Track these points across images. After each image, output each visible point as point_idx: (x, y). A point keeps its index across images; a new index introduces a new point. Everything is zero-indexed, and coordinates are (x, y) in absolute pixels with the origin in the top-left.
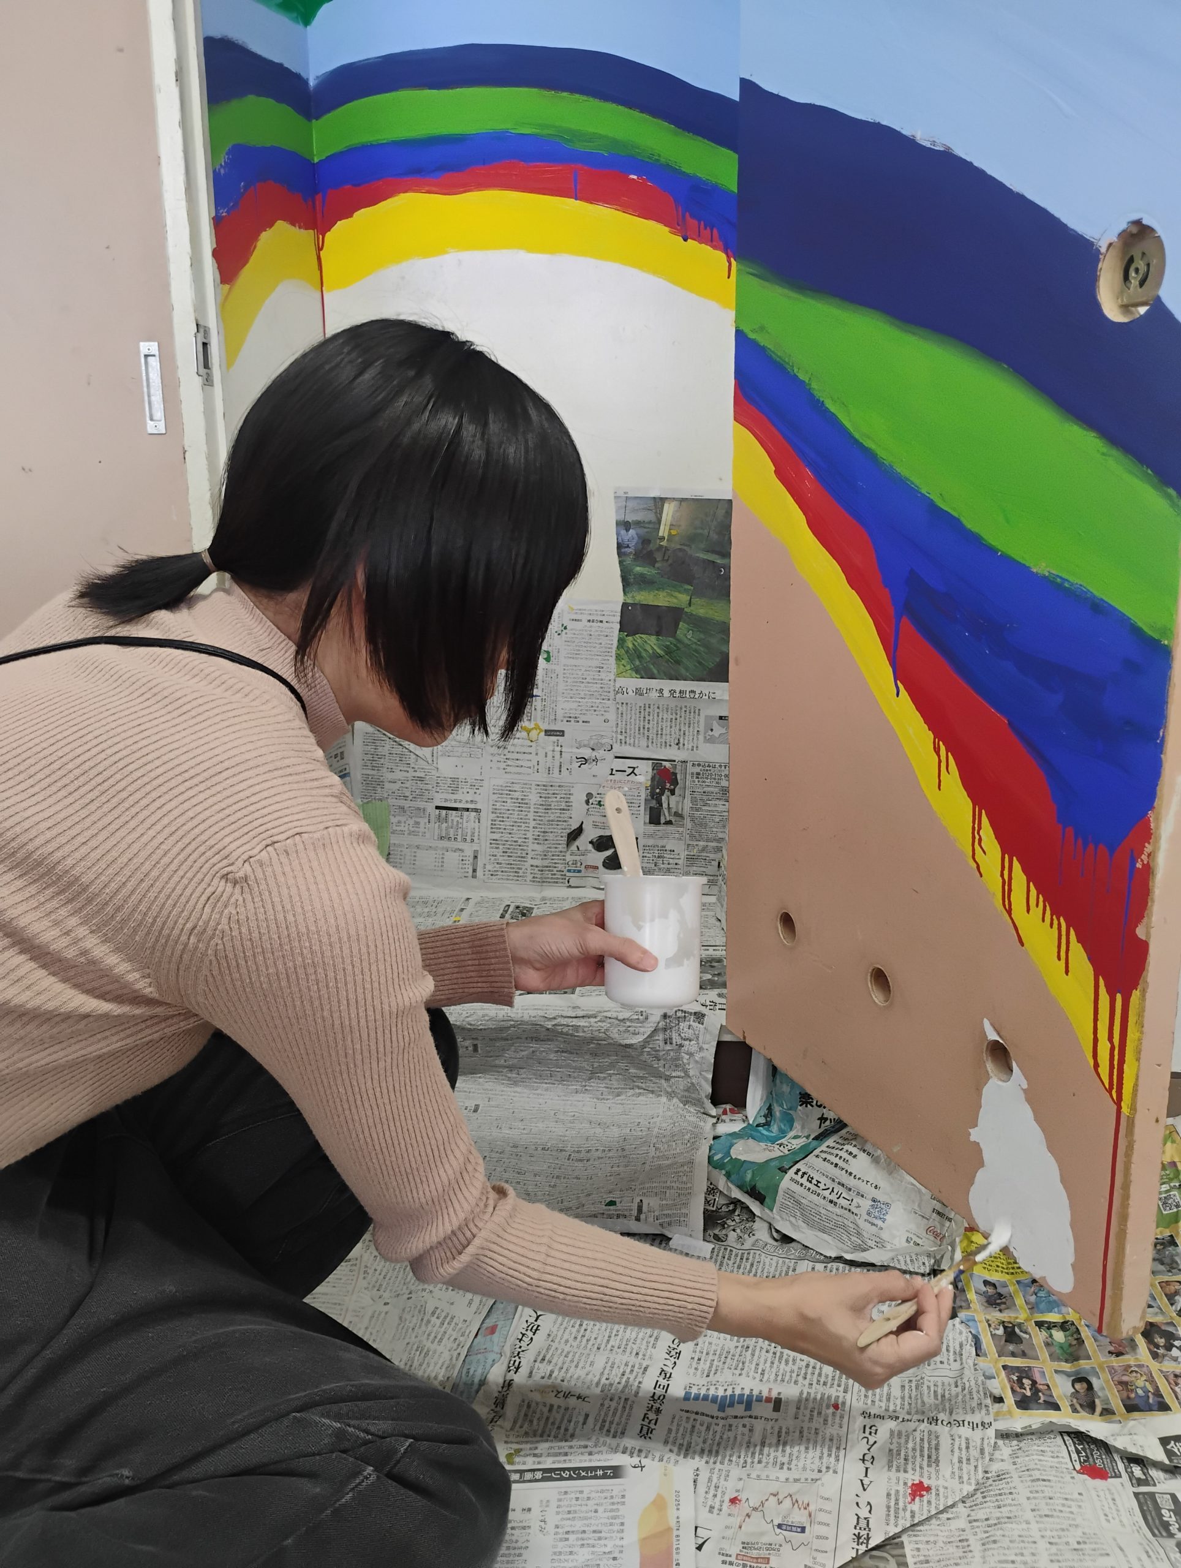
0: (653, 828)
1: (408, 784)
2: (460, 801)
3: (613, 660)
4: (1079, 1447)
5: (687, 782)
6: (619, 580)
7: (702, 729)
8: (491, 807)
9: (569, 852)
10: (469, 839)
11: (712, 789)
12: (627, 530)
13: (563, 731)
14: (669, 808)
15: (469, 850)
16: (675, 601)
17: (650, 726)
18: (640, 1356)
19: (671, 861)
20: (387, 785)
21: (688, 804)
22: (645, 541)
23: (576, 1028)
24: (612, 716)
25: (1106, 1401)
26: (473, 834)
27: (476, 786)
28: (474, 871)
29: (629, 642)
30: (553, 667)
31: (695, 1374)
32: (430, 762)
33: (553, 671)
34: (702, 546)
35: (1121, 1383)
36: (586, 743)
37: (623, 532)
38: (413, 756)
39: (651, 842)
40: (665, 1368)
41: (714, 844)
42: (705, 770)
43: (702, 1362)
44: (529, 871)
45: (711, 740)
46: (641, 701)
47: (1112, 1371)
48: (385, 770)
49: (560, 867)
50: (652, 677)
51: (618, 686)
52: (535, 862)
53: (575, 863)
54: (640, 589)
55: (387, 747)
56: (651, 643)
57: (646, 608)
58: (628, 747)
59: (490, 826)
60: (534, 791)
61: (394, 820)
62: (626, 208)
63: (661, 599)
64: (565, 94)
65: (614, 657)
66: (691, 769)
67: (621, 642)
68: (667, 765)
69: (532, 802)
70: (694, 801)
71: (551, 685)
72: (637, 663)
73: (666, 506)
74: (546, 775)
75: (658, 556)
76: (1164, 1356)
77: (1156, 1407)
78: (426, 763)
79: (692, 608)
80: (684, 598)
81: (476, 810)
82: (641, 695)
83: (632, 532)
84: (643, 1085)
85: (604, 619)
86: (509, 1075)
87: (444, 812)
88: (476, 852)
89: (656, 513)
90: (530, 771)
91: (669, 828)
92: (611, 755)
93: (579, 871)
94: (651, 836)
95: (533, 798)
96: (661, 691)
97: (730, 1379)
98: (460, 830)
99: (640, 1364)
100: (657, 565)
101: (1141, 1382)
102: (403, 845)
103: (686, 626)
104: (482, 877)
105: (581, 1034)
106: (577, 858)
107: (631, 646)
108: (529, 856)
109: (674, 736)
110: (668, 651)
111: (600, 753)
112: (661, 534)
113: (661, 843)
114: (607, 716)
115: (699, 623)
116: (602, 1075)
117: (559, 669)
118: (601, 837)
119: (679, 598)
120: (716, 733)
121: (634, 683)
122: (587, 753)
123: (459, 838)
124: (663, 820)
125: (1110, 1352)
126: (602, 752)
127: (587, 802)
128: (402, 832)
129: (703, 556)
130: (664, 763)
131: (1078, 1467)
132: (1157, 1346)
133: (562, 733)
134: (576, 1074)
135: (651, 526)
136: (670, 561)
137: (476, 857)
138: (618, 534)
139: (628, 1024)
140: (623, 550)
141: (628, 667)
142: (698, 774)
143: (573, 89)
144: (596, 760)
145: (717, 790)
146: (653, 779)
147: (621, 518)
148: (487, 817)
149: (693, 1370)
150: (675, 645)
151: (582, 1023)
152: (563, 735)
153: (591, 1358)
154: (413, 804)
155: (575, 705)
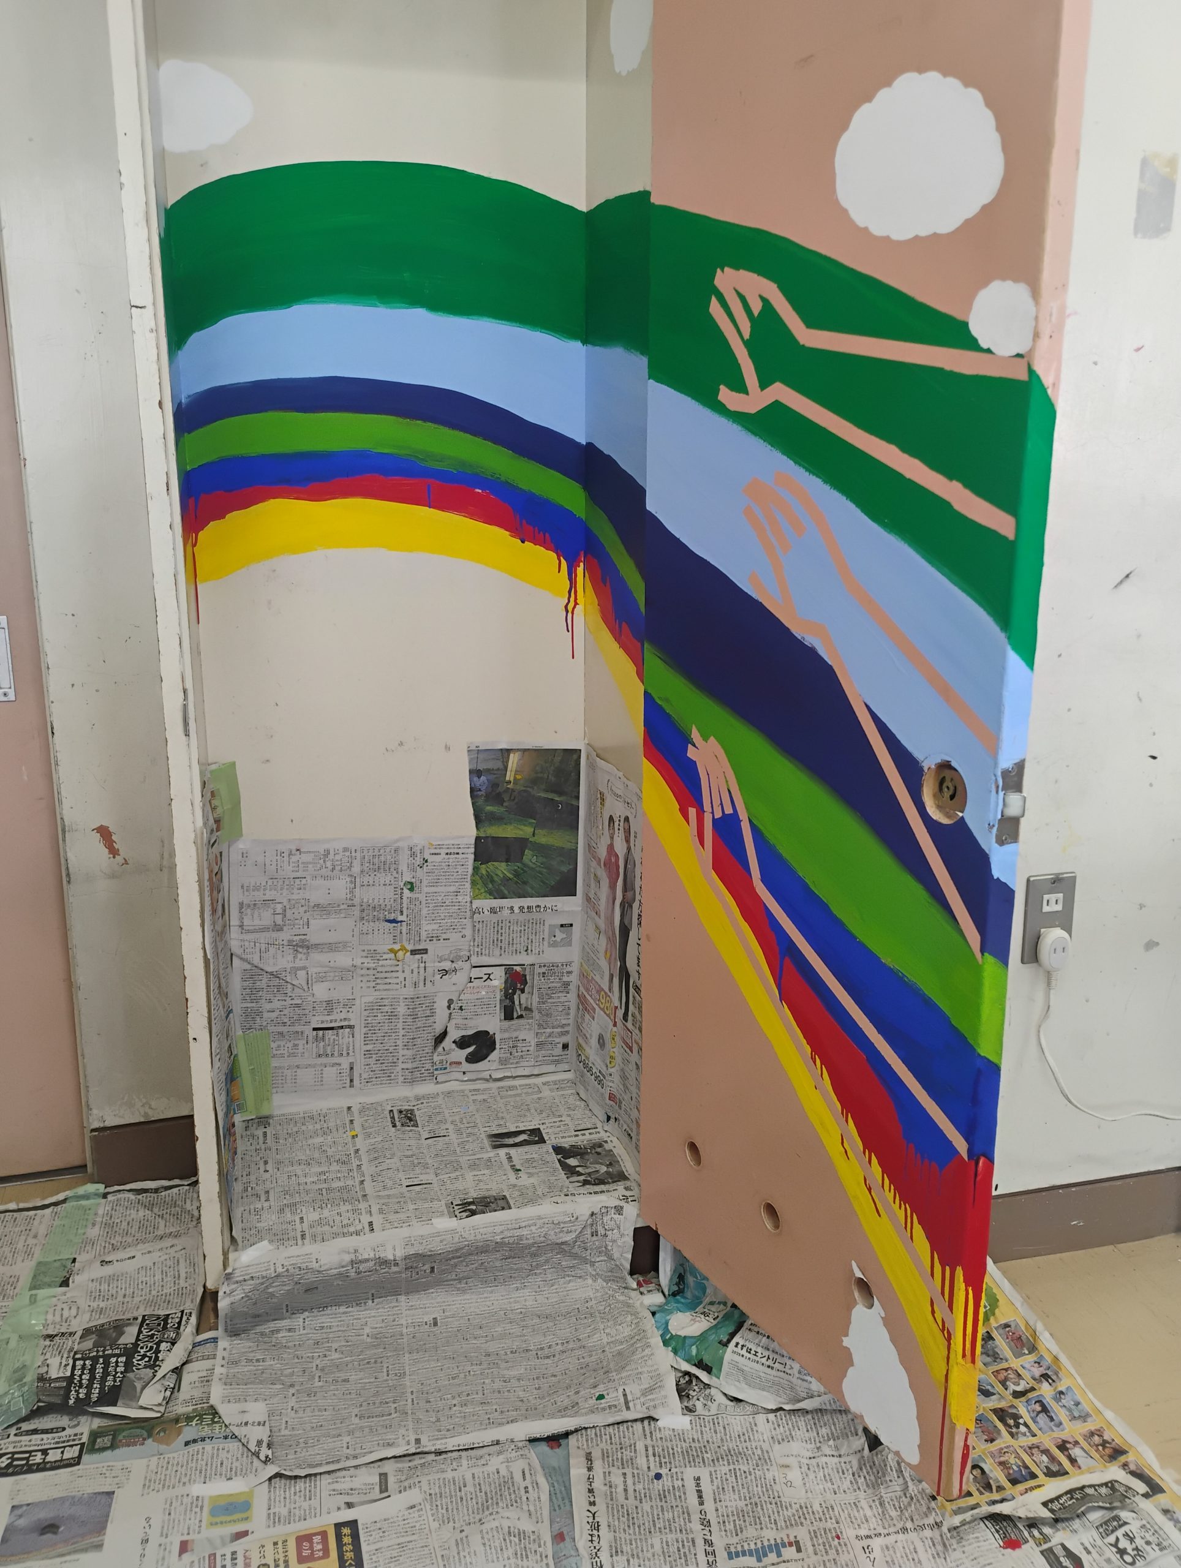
0: (507, 1023)
1: (286, 1012)
2: (336, 1021)
3: (468, 885)
4: (997, 1528)
5: (535, 981)
6: (472, 817)
7: (546, 936)
8: (363, 1022)
9: (436, 1054)
10: (345, 1053)
11: (555, 985)
12: (479, 777)
13: (427, 950)
14: (520, 1004)
15: (345, 1063)
16: (521, 832)
17: (503, 938)
18: (684, 1532)
19: (524, 1049)
20: (266, 1015)
21: (535, 999)
22: (495, 785)
23: (520, 1238)
24: (468, 932)
25: (997, 1481)
26: (348, 1049)
27: (349, 1004)
28: (351, 1081)
29: (483, 869)
30: (417, 895)
31: (726, 1535)
32: (306, 989)
33: (417, 899)
34: (543, 787)
35: (1001, 1464)
36: (446, 957)
37: (476, 779)
38: (289, 986)
39: (506, 1035)
40: (706, 1537)
41: (559, 1030)
42: (550, 969)
43: (727, 1523)
44: (400, 1074)
45: (554, 945)
46: (494, 918)
47: (992, 1455)
48: (264, 1001)
49: (428, 1066)
50: (504, 897)
51: (474, 907)
52: (405, 1066)
53: (441, 1062)
54: (491, 824)
55: (265, 980)
56: (502, 869)
57: (496, 840)
58: (484, 957)
59: (363, 1039)
60: (402, 1004)
61: (273, 1045)
62: (472, 516)
63: (508, 831)
64: (419, 422)
65: (469, 882)
66: (538, 970)
67: (476, 869)
68: (518, 969)
69: (401, 1014)
70: (541, 996)
71: (415, 911)
72: (490, 886)
73: (512, 755)
74: (412, 989)
75: (506, 797)
76: (1017, 1433)
77: (1028, 1478)
78: (302, 991)
79: (536, 838)
80: (529, 830)
81: (350, 1027)
82: (495, 913)
83: (483, 778)
84: (573, 1273)
85: (460, 851)
86: (459, 1286)
87: (321, 1033)
88: (352, 1064)
89: (503, 762)
90: (398, 986)
91: (521, 1021)
92: (467, 965)
93: (445, 1069)
94: (506, 1031)
95: (402, 1010)
96: (512, 908)
97: (755, 1534)
98: (336, 1047)
99: (687, 1538)
100: (505, 804)
101: (1012, 1460)
102: (284, 1068)
103: (531, 852)
104: (359, 1085)
105: (525, 1242)
106: (444, 1058)
107: (484, 872)
108: (400, 1061)
109: (523, 944)
110: (517, 874)
111: (458, 964)
112: (507, 779)
113: (514, 1035)
114: (464, 932)
115: (542, 850)
116: (538, 1271)
117: (422, 897)
118: (463, 1036)
119: (524, 830)
120: (558, 939)
121: (486, 903)
122: (447, 965)
123: (336, 1054)
124: (515, 1015)
125: (986, 1441)
126: (460, 963)
127: (449, 1007)
128: (282, 1056)
129: (543, 795)
130: (515, 967)
131: (1002, 1544)
132: (1010, 1427)
133: (425, 951)
134: (516, 1275)
135: (499, 772)
136: (516, 800)
137: (352, 1068)
138: (471, 781)
139: (562, 1225)
140: (475, 793)
141: (483, 891)
142: (544, 973)
143: (426, 419)
144: (455, 970)
145: (559, 985)
146: (506, 982)
147: (474, 767)
148: (359, 1032)
149: (723, 1533)
150: (522, 869)
151: (525, 1232)
152: (426, 953)
153: (649, 1541)
154: (292, 1029)
155: (436, 927)
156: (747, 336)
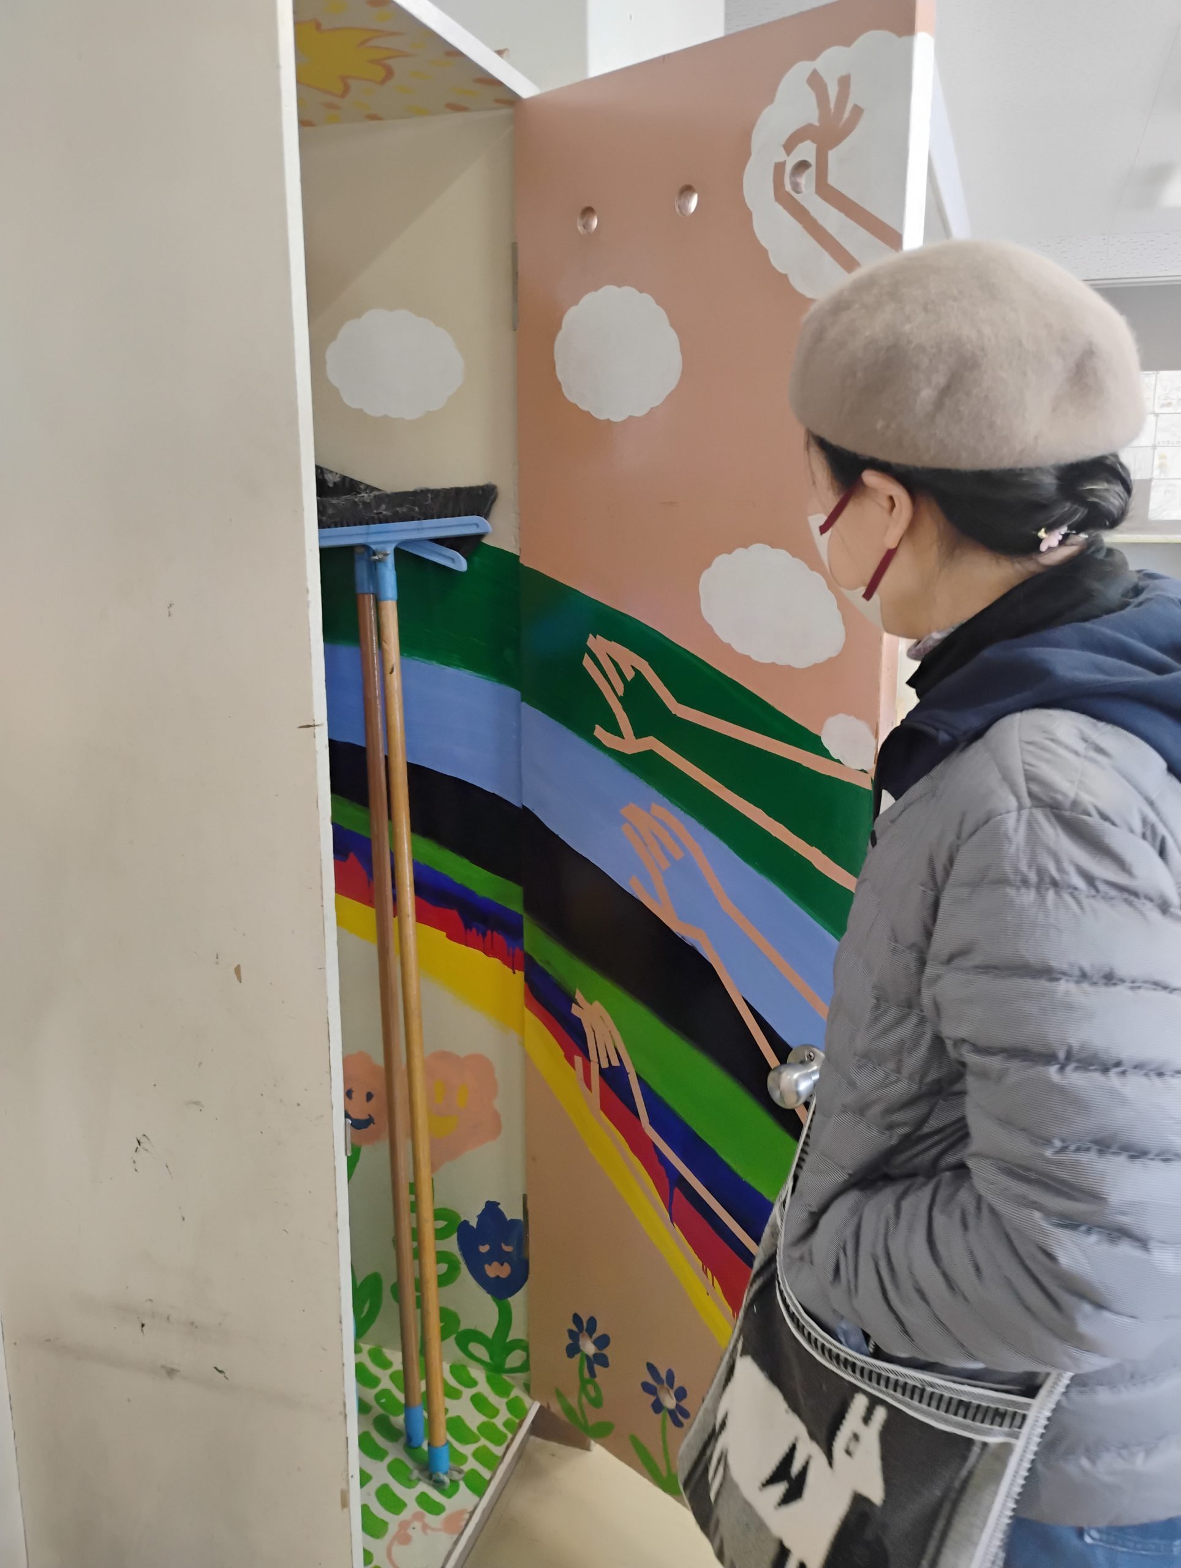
156: (621, 693)
